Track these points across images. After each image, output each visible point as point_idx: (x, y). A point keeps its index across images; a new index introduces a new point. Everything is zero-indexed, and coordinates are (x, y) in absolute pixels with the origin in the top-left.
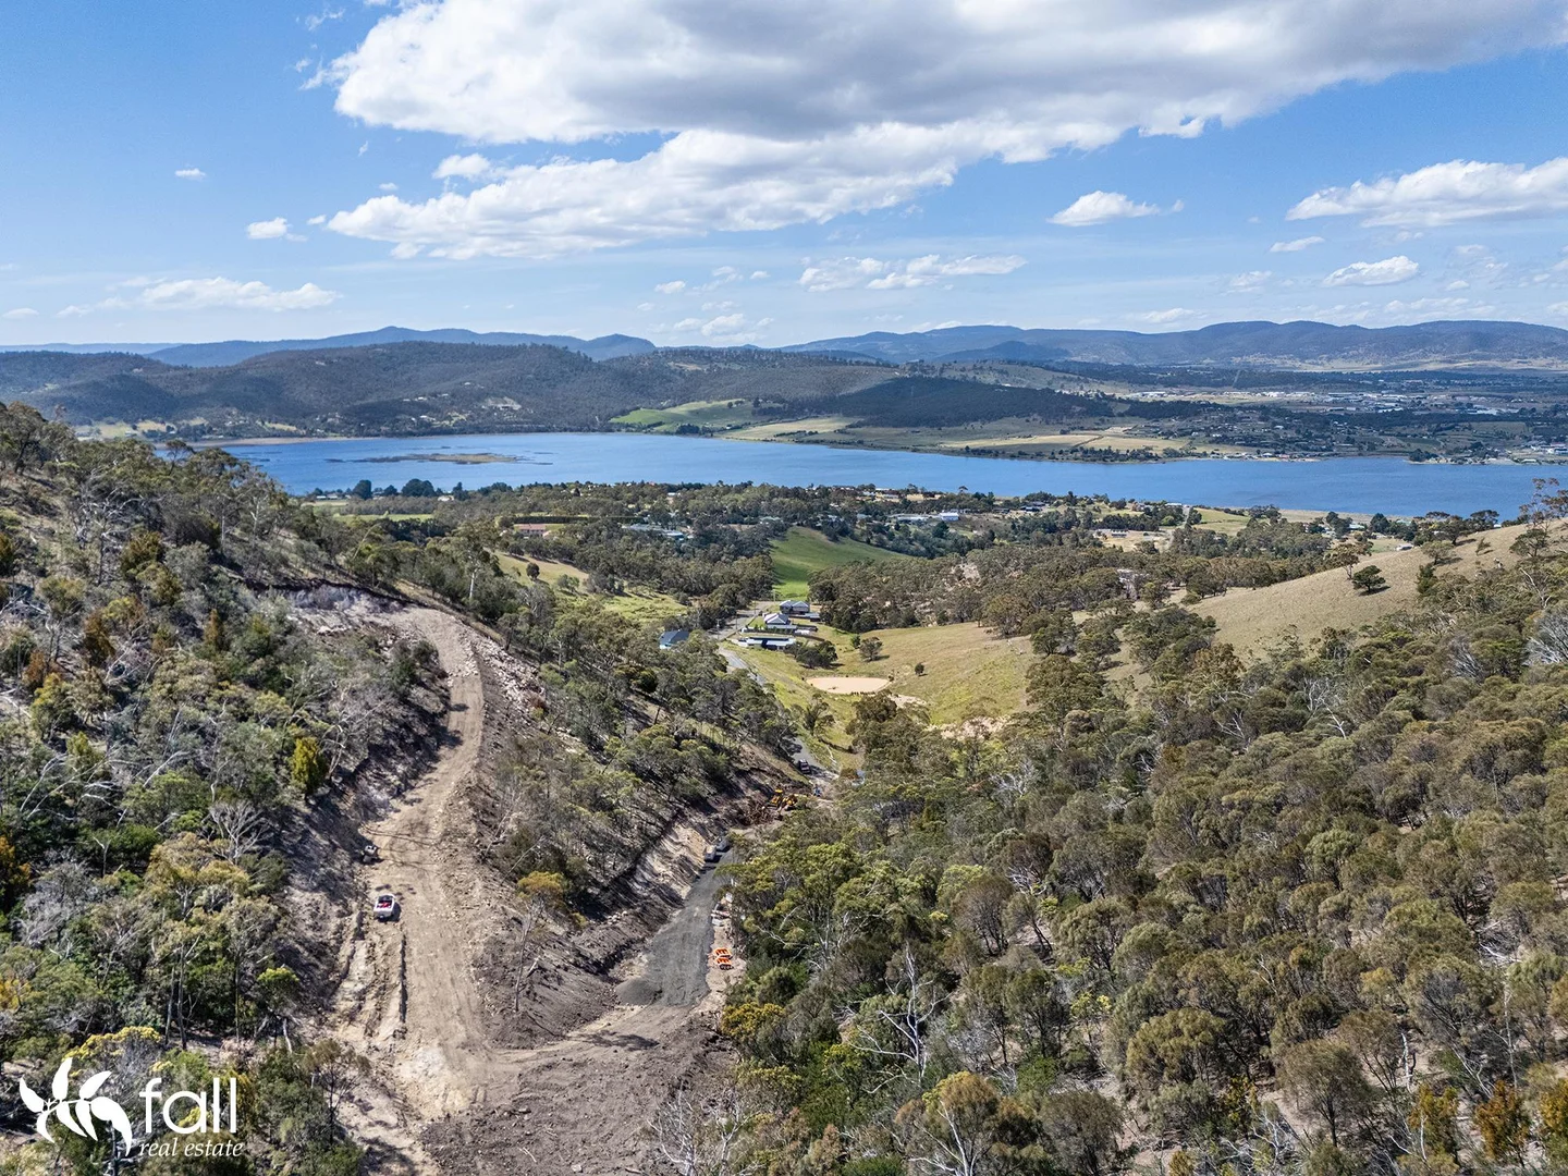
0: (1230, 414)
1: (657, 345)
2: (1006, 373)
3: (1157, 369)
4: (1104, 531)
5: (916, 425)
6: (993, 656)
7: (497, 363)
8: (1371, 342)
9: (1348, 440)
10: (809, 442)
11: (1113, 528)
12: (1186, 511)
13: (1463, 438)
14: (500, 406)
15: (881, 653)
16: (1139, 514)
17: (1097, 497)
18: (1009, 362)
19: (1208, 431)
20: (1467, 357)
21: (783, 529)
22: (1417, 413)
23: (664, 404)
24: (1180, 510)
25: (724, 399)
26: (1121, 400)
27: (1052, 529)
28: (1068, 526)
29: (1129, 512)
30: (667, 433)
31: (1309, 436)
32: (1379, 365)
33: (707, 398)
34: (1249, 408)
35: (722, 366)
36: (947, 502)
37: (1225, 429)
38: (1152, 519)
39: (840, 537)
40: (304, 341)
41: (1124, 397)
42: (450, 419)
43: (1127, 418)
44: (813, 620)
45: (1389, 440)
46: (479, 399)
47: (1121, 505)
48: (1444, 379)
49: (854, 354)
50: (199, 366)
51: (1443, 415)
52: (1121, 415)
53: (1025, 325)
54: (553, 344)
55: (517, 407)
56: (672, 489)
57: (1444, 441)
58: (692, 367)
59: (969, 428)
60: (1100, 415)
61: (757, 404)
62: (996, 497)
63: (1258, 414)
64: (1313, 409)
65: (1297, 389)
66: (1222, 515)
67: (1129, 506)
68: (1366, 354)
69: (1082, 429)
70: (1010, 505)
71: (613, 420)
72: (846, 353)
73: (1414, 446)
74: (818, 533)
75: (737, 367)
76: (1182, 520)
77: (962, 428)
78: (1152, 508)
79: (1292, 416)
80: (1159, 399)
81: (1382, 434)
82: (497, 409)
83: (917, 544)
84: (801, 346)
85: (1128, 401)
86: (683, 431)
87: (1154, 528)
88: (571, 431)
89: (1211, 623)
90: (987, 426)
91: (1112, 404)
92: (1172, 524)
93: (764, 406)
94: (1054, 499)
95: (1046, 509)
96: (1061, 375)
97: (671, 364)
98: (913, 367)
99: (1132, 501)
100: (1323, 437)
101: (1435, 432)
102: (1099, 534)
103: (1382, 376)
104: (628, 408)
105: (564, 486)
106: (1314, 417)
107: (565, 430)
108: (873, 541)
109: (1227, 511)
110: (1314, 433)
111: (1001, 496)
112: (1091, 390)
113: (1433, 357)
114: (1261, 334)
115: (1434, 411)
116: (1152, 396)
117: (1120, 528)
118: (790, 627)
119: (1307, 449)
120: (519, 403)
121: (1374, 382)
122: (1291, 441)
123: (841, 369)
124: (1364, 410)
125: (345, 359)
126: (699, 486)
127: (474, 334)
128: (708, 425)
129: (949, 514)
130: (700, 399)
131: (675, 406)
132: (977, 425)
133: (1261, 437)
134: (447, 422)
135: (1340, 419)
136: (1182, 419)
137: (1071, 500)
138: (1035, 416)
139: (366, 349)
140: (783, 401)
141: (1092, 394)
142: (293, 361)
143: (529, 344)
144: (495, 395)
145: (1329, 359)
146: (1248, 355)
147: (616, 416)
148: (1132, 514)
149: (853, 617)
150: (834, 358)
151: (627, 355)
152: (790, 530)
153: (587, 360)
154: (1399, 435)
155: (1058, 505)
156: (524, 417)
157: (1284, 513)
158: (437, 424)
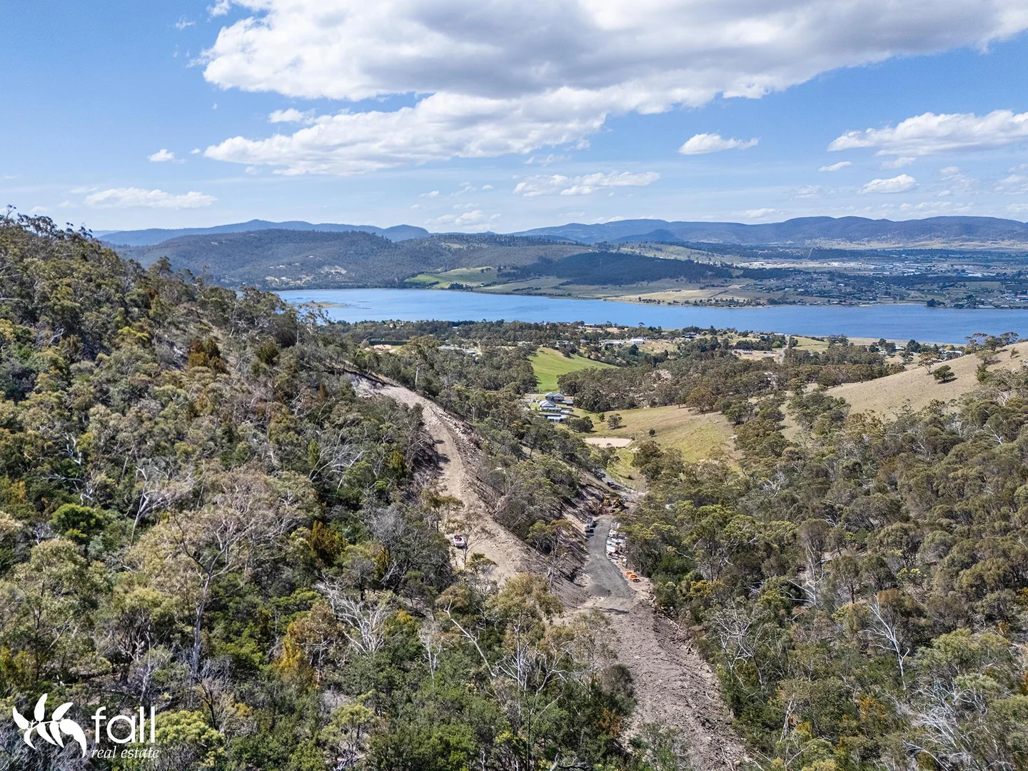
0: (809, 277)
1: (430, 231)
2: (661, 250)
3: (757, 248)
4: (738, 351)
5: (605, 284)
6: (698, 424)
7: (330, 242)
8: (896, 230)
9: (886, 293)
10: (536, 294)
11: (744, 349)
12: (787, 338)
13: (960, 292)
14: (333, 271)
15: (622, 424)
16: (758, 340)
17: (729, 329)
18: (662, 243)
19: (795, 287)
20: (958, 240)
21: (534, 349)
22: (929, 276)
23: (439, 270)
24: (784, 338)
25: (479, 266)
26: (737, 268)
27: (704, 350)
28: (713, 347)
29: (750, 338)
30: (442, 289)
31: (861, 291)
32: (901, 245)
33: (467, 266)
34: (821, 273)
35: (476, 245)
36: (635, 333)
37: (806, 286)
38: (767, 343)
39: (571, 354)
40: (199, 229)
41: (739, 265)
42: (301, 279)
43: (742, 279)
44: (568, 405)
45: (913, 293)
46: (319, 267)
47: (745, 335)
48: (945, 254)
49: (559, 238)
50: (135, 245)
51: (947, 277)
52: (738, 277)
53: (670, 219)
54: (366, 230)
55: (344, 272)
56: (454, 324)
57: (949, 294)
58: (456, 246)
59: (639, 285)
60: (723, 277)
61: (500, 270)
62: (663, 329)
63: (827, 277)
64: (862, 273)
65: (850, 261)
66: (810, 341)
67: (750, 335)
68: (892, 238)
69: (713, 286)
70: (674, 335)
71: (406, 280)
72: (555, 237)
73: (929, 298)
74: (556, 352)
75: (484, 246)
76: (785, 344)
77: (635, 285)
78: (766, 336)
79: (850, 278)
80: (761, 267)
81: (908, 289)
82: (331, 273)
83: (620, 359)
84: (524, 233)
85: (742, 268)
86: (453, 287)
87: (769, 349)
88: (380, 287)
89: (842, 402)
90: (651, 284)
91: (731, 270)
92: (779, 346)
93: (505, 271)
94: (702, 330)
95: (698, 337)
96: (697, 251)
97: (443, 244)
98: (600, 245)
99: (752, 332)
100: (869, 291)
101: (942, 288)
102: (736, 352)
103: (904, 251)
104: (416, 272)
105: (384, 322)
106: (863, 278)
107: (376, 287)
108: (592, 357)
109: (813, 338)
110: (864, 289)
111: (667, 329)
112: (717, 260)
113: (936, 240)
114: (825, 225)
115: (940, 274)
116: (756, 265)
117: (747, 348)
118: (556, 409)
119: (860, 299)
120: (345, 269)
121: (900, 255)
122: (850, 294)
123: (554, 247)
124: (895, 274)
125: (231, 240)
126: (472, 323)
127: (310, 225)
128: (469, 284)
129: (637, 340)
130: (462, 267)
131: (446, 271)
132: (645, 283)
133: (830, 291)
134: (299, 282)
135: (879, 279)
136: (778, 280)
137: (713, 331)
138: (682, 277)
139: (244, 234)
140: (517, 268)
141: (718, 264)
142: (197, 242)
143: (350, 231)
144: (329, 264)
145: (868, 241)
146: (816, 238)
147: (408, 277)
148: (754, 340)
149: (596, 403)
150: (549, 240)
151: (413, 238)
152: (538, 350)
153: (388, 242)
154: (919, 290)
155: (705, 334)
156: (349, 278)
157: (851, 340)
158: (292, 283)
